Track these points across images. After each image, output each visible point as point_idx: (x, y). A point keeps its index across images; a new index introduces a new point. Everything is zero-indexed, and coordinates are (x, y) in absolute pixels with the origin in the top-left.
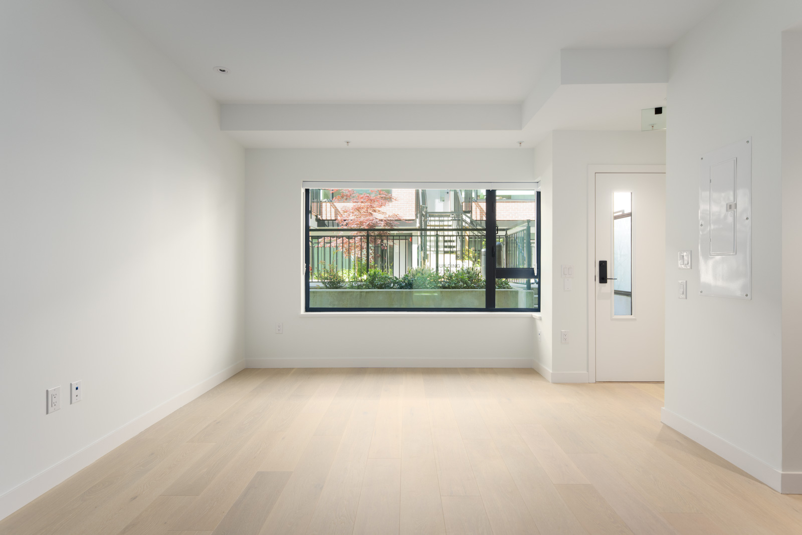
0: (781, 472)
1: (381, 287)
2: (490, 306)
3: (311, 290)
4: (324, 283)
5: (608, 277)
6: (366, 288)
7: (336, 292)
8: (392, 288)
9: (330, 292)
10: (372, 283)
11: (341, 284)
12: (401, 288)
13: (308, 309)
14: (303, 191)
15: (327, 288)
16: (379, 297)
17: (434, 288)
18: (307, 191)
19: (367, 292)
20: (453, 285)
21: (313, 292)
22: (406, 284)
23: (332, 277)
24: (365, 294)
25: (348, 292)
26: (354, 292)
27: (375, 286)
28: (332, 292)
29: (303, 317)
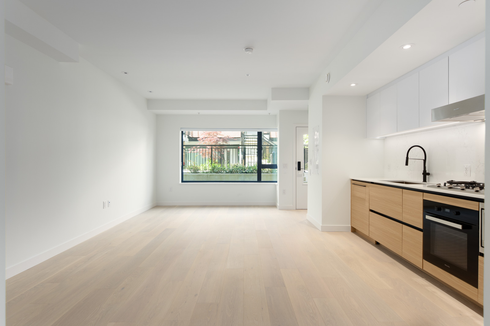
0: (321, 225)
1: (217, 173)
2: (259, 180)
3: (184, 174)
4: (190, 170)
5: (301, 168)
6: (210, 173)
7: (196, 175)
8: (223, 173)
9: (193, 175)
10: (213, 171)
11: (199, 171)
12: (227, 173)
13: (183, 181)
14: (181, 132)
15: (192, 173)
16: (216, 177)
17: (241, 173)
18: (182, 132)
19: (210, 175)
20: (250, 172)
21: (185, 175)
22: (229, 171)
23: (194, 168)
24: (209, 176)
25: (201, 175)
26: (204, 175)
27: (214, 172)
28: (194, 175)
29: (180, 184)
